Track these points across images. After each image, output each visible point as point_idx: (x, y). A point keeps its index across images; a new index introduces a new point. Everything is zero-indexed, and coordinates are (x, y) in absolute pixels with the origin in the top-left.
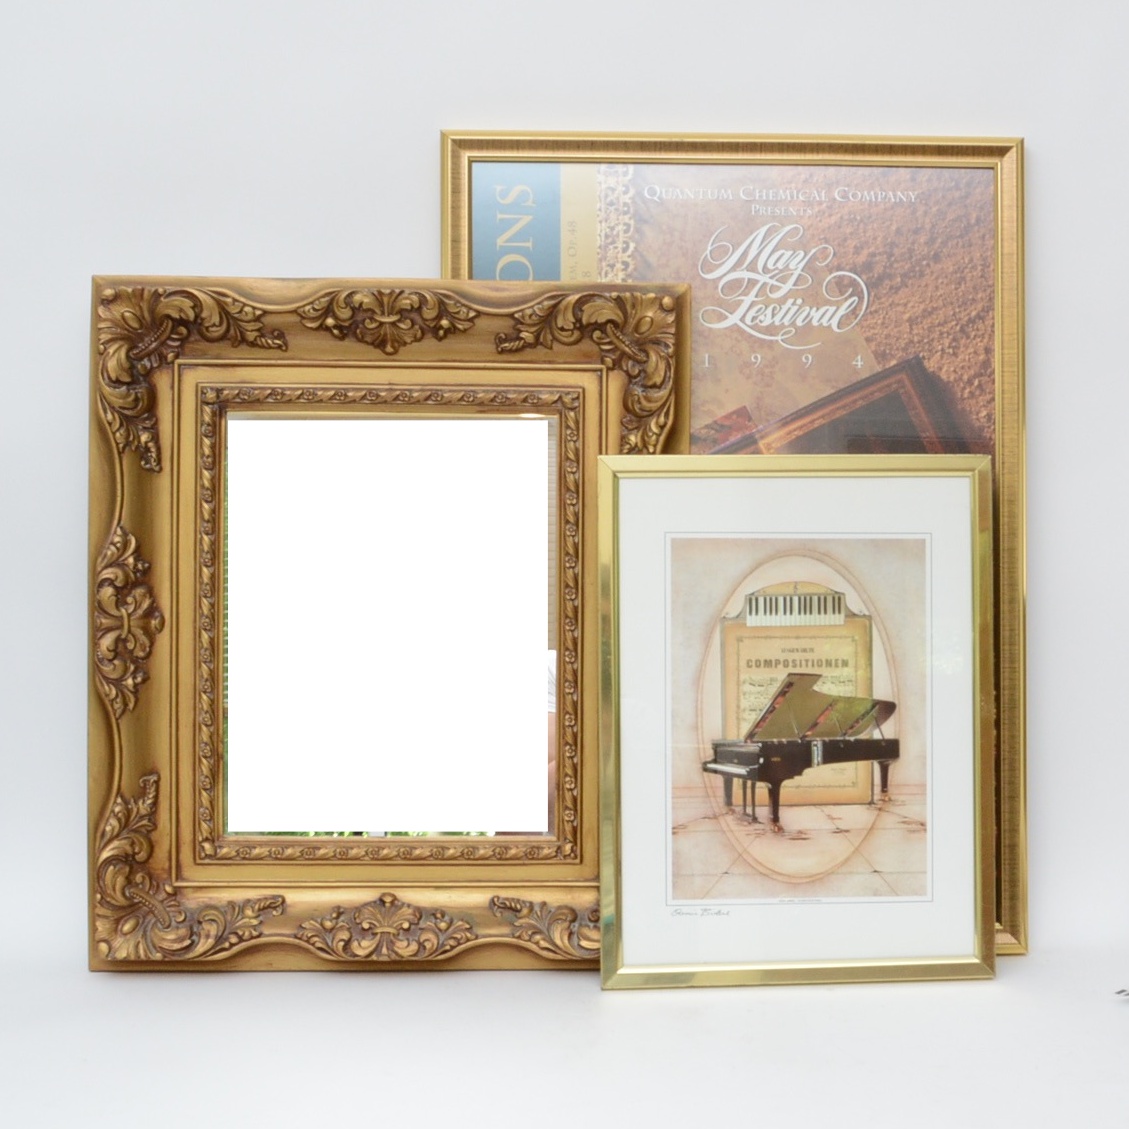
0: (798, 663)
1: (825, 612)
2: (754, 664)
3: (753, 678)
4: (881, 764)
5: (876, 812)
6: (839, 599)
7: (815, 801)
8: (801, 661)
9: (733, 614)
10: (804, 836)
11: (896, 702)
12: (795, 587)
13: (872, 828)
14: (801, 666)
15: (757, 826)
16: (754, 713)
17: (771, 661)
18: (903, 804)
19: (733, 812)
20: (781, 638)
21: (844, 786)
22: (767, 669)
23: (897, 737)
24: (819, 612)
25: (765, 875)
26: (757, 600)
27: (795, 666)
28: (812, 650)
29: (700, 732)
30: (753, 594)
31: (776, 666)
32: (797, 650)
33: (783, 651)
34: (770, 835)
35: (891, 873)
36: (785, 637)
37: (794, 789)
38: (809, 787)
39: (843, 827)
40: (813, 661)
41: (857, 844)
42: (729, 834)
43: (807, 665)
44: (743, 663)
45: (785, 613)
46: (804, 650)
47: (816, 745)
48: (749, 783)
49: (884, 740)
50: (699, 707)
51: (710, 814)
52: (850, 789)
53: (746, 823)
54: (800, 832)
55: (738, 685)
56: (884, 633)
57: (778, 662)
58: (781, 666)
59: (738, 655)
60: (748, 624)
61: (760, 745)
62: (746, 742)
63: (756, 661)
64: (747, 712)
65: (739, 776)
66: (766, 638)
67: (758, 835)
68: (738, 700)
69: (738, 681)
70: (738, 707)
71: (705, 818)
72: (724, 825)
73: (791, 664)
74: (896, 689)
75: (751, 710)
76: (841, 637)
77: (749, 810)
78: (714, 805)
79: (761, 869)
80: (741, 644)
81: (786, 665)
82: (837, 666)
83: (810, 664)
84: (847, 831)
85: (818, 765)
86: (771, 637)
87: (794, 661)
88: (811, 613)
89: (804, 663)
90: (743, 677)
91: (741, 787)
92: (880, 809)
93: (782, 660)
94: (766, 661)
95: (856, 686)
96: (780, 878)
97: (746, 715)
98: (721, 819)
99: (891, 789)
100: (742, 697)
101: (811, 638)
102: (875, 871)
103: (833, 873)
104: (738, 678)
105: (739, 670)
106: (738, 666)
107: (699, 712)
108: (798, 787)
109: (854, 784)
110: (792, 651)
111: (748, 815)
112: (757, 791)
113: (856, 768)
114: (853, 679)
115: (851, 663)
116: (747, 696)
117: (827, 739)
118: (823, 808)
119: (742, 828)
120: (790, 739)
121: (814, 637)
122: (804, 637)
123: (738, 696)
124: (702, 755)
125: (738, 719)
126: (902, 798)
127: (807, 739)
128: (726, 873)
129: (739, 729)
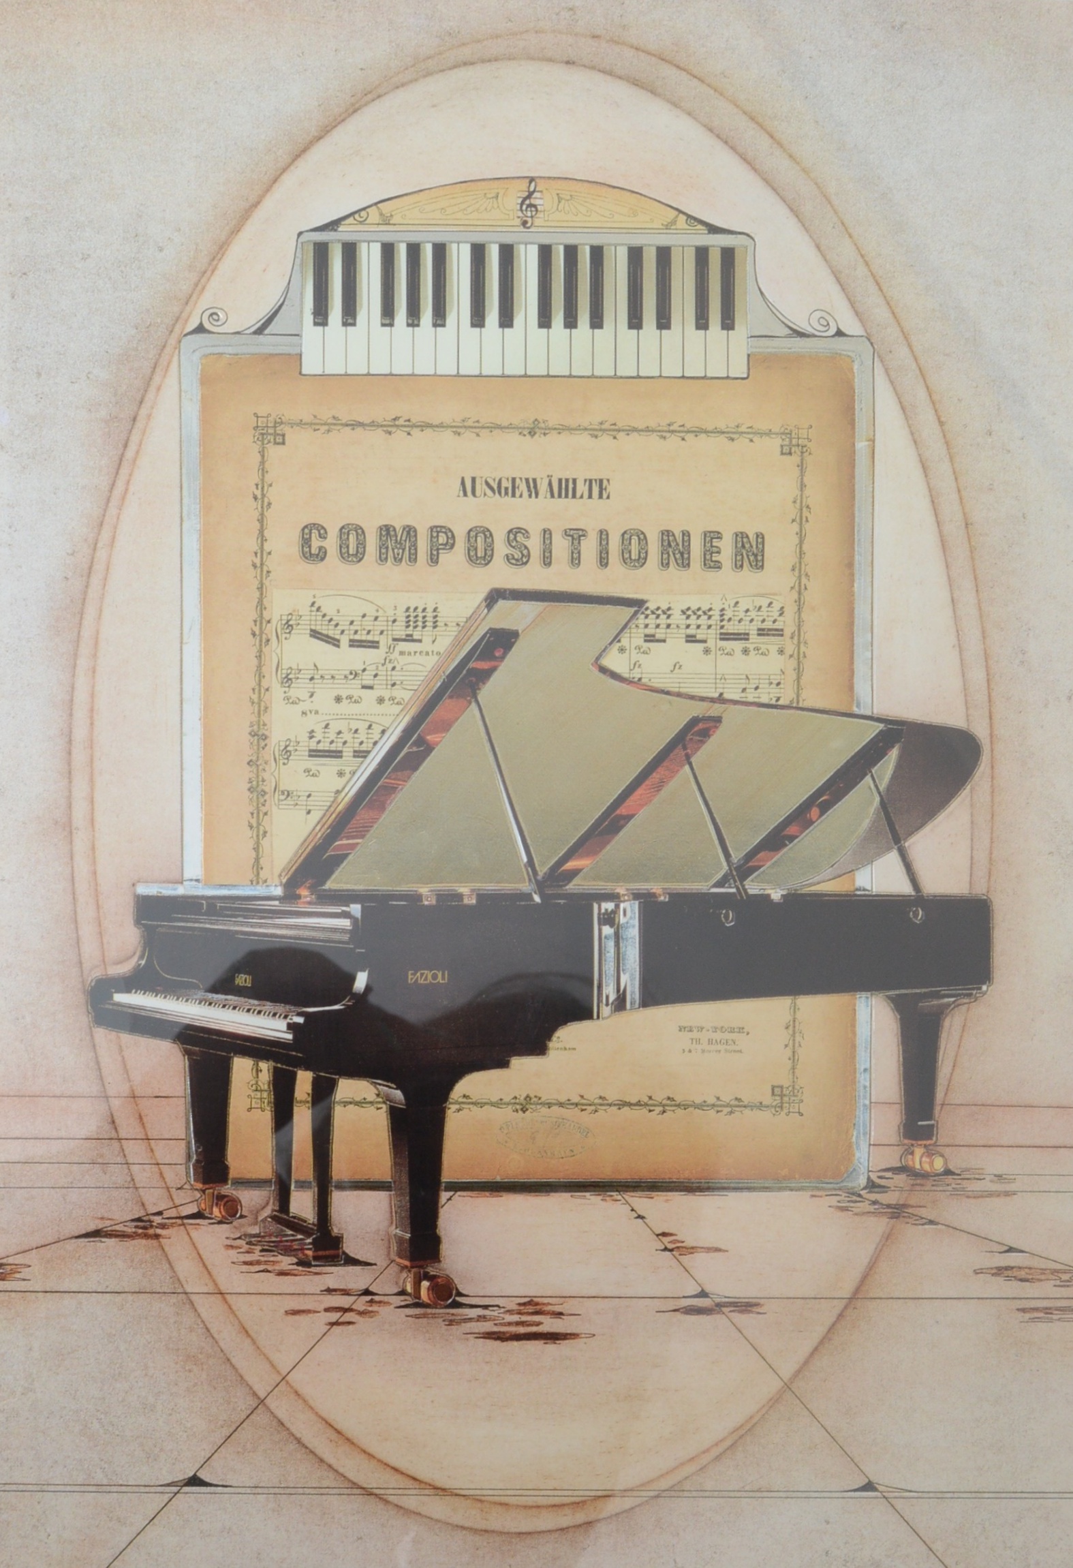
0: (534, 544)
1: (664, 322)
2: (331, 543)
3: (329, 607)
4: (902, 1007)
5: (880, 1225)
6: (728, 255)
7: (605, 1172)
8: (547, 533)
9: (246, 315)
10: (549, 1325)
11: (980, 731)
12: (527, 202)
13: (856, 1296)
14: (547, 561)
15: (337, 1276)
16: (328, 768)
17: (410, 531)
18: (1004, 1187)
19: (232, 1209)
20: (458, 429)
21: (738, 1104)
22: (394, 573)
23: (980, 890)
24: (635, 321)
25: (368, 1493)
26: (350, 252)
27: (520, 560)
28: (599, 487)
29: (80, 845)
30: (333, 225)
31: (434, 560)
32: (533, 487)
33: (468, 488)
34: (392, 1315)
35: (940, 1496)
36: (478, 428)
37: (507, 1113)
38: (580, 1105)
39: (724, 1287)
40: (603, 535)
41: (787, 1369)
42: (209, 1308)
43: (575, 559)
44: (283, 541)
45: (478, 318)
46: (565, 489)
47: (609, 919)
48: (304, 1081)
49: (920, 899)
50: (80, 734)
51: (121, 1212)
52: (765, 1115)
53: (286, 1262)
54: (533, 1306)
55: (260, 636)
56: (926, 417)
57: (442, 539)
58: (454, 559)
59: (262, 500)
60: (311, 365)
61: (356, 909)
62: (290, 894)
63: (344, 531)
64: (300, 762)
65: (256, 1048)
66: (391, 426)
67: (341, 1318)
68: (261, 708)
69: (261, 620)
70: (259, 736)
71: (96, 1234)
72: (186, 1267)
73: (501, 548)
74: (978, 675)
75: (314, 753)
76: (731, 435)
77: (303, 1204)
78: (143, 1175)
79: (353, 1467)
80: (273, 451)
81: (480, 556)
82: (711, 564)
83: (589, 548)
84: (746, 1306)
85: (620, 1004)
86: (410, 426)
87: (514, 534)
88: (597, 321)
89: (560, 546)
90: (281, 603)
91: (267, 1096)
92: (897, 1212)
93: (460, 533)
94: (386, 531)
95: (799, 660)
96: (437, 1508)
97: (292, 775)
98: (175, 1240)
99: (949, 1123)
100: (277, 692)
101: (596, 432)
102: (869, 1487)
103: (675, 1491)
104: (261, 606)
105: (261, 567)
106: (261, 551)
107: (79, 757)
108: (524, 1105)
109: (782, 1097)
110: (504, 489)
111: (297, 1225)
112: (342, 1117)
113: (792, 1026)
114: (788, 623)
115: (779, 551)
116: (299, 690)
117: (659, 888)
118: (639, 1201)
119: (271, 1282)
120: (490, 887)
121: (614, 431)
122: (562, 429)
123: (260, 689)
124: (90, 949)
125: (257, 790)
126: (994, 1163)
127: (574, 886)
128: (195, 1481)
129: (259, 832)
